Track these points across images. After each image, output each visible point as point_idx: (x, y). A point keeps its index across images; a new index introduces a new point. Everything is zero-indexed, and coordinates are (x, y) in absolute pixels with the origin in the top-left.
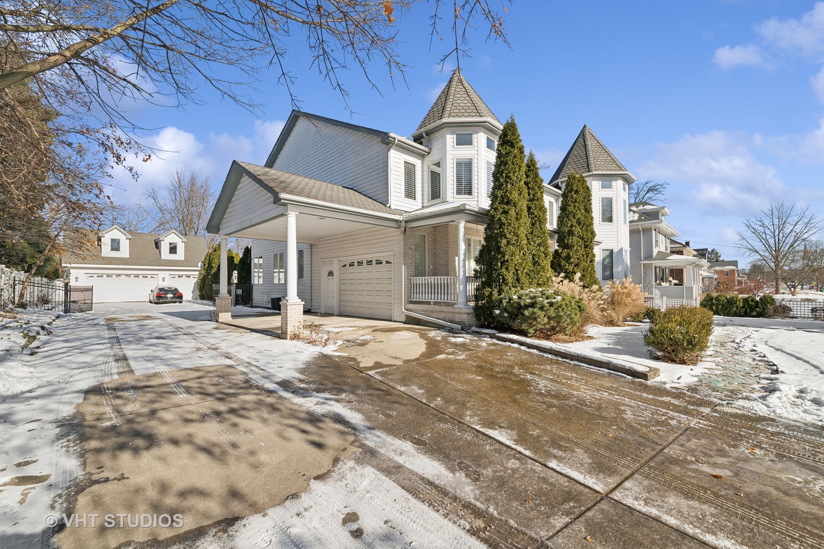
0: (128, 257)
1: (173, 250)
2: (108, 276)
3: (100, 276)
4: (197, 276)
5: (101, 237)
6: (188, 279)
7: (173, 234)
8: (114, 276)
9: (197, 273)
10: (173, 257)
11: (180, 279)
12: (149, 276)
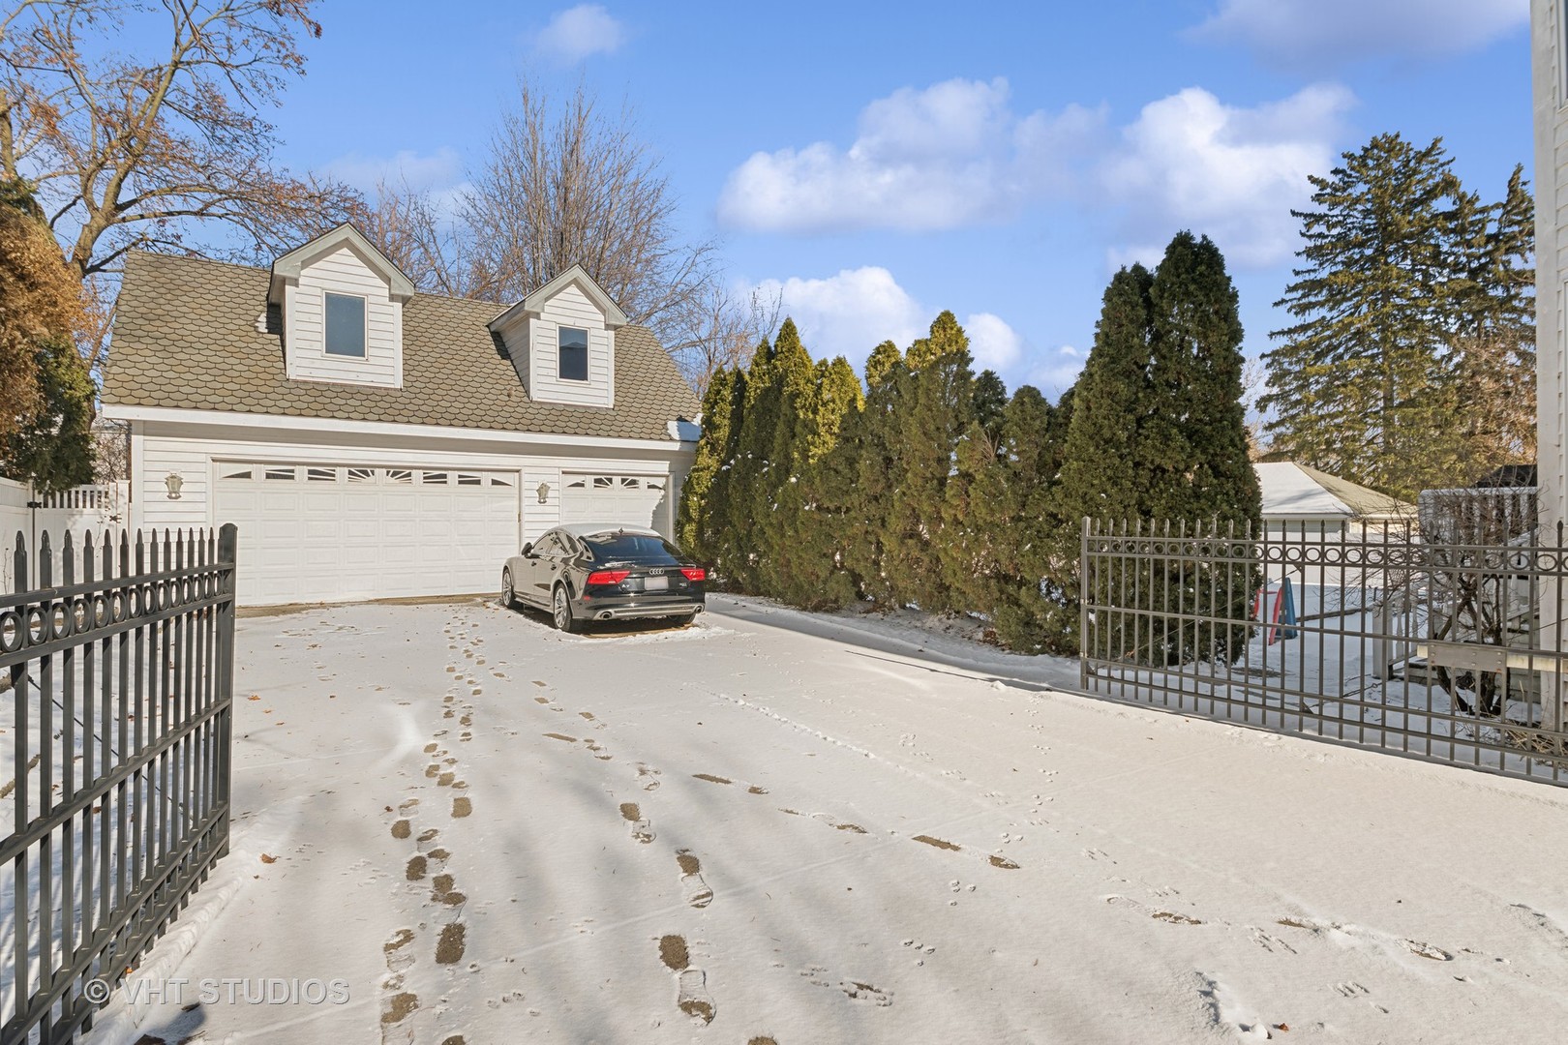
0: (399, 384)
1: (573, 361)
2: (315, 474)
3: (281, 474)
4: (660, 482)
5: (284, 281)
6: (630, 492)
7: (573, 289)
8: (342, 473)
9: (663, 467)
10: (571, 393)
11: (601, 491)
12: (486, 478)
